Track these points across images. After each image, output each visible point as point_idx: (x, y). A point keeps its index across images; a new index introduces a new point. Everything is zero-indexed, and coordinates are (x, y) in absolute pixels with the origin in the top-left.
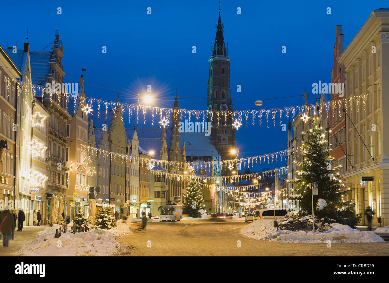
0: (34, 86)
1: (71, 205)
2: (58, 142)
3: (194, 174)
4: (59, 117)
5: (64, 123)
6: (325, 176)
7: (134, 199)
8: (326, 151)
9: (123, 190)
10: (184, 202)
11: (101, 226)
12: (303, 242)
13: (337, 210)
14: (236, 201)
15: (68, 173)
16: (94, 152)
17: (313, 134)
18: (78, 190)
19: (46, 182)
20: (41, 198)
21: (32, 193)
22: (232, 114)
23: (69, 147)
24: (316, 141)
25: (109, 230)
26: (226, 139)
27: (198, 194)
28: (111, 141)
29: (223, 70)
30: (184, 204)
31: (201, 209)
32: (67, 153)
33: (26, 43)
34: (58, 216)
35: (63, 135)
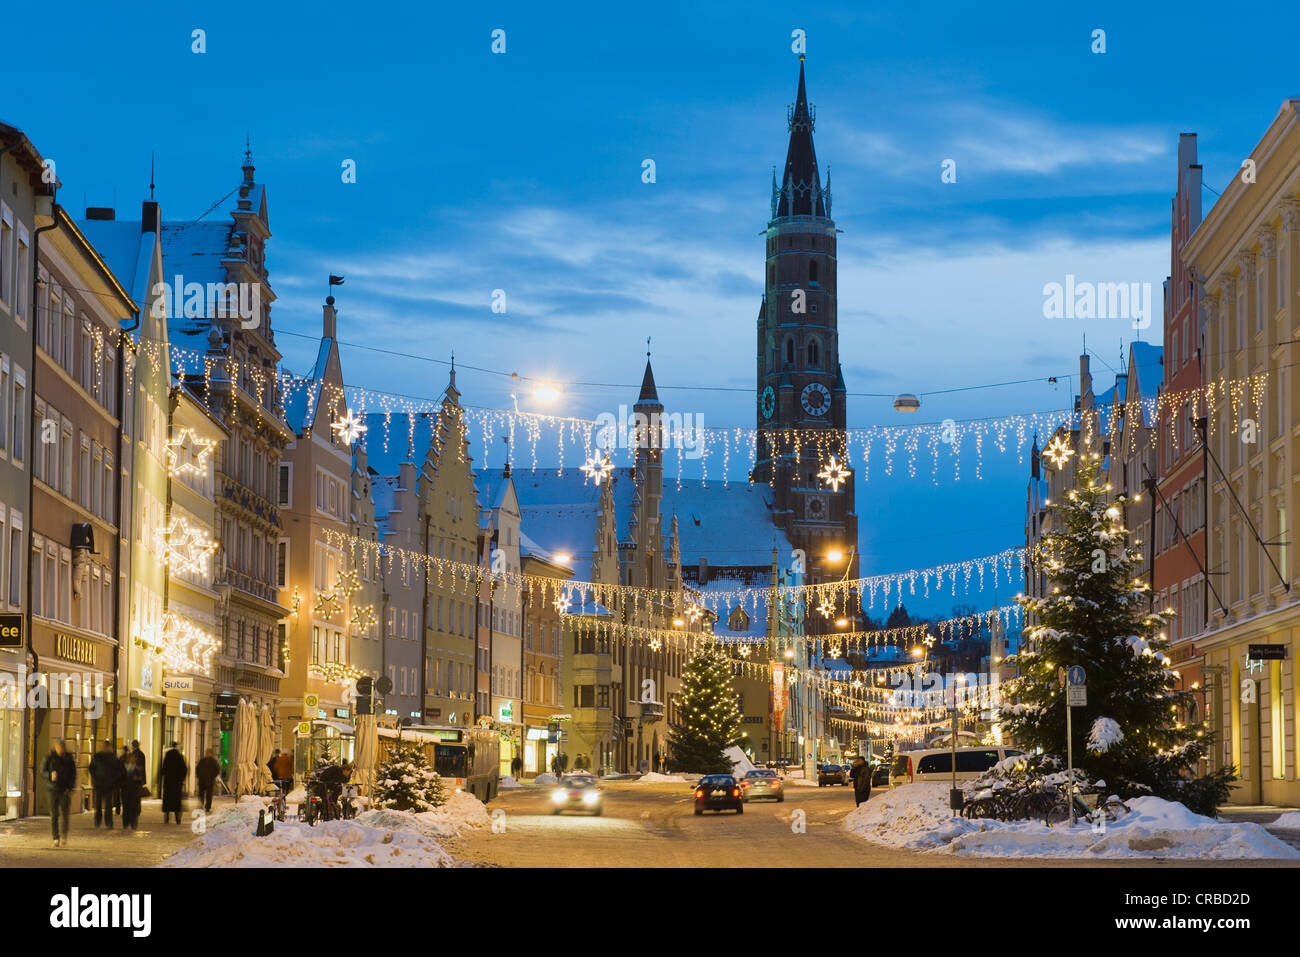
0: (180, 352)
1: (296, 732)
2: (251, 524)
3: (707, 627)
4: (255, 441)
5: (272, 459)
6: (1119, 643)
7: (505, 710)
8: (1123, 563)
9: (469, 682)
10: (674, 721)
11: (394, 801)
12: (1033, 856)
13: (1157, 756)
14: (855, 719)
15: (283, 626)
16: (371, 553)
17: (1081, 508)
18: (317, 682)
19: (215, 658)
20: (196, 710)
21: (169, 692)
22: (818, 439)
23: (289, 539)
24: (1089, 530)
25: (420, 816)
26: (823, 504)
27: (722, 696)
28: (428, 518)
29: (814, 265)
30: (675, 730)
31: (732, 745)
32: (282, 558)
33: (150, 201)
34: (256, 768)
35: (268, 501)
